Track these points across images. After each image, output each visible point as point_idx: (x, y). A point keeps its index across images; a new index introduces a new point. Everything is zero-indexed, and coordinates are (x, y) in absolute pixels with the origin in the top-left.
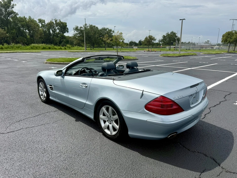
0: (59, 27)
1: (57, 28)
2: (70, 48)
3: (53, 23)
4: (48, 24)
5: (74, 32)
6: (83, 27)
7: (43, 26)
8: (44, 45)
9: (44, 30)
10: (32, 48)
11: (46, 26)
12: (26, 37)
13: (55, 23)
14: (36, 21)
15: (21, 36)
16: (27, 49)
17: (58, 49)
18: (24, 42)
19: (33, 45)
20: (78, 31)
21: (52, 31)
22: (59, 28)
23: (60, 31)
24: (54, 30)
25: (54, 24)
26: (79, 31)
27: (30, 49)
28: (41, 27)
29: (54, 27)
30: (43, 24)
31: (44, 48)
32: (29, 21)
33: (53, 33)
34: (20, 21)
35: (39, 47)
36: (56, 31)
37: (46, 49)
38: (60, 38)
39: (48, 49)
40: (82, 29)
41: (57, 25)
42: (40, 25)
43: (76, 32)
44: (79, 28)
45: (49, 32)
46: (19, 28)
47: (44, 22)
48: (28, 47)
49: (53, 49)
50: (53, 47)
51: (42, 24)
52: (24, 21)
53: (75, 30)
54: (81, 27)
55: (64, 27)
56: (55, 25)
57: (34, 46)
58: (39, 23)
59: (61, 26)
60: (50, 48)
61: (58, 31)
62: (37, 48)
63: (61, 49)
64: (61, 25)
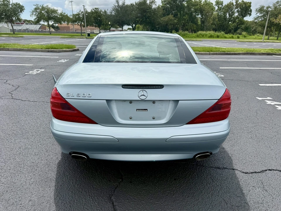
0: (240, 8)
1: (236, 10)
2: (245, 37)
3: (233, 3)
4: (225, 6)
5: (257, 14)
6: (271, 7)
7: (220, 9)
8: (212, 33)
9: (220, 14)
10: (198, 36)
11: (223, 9)
12: (196, 23)
13: (235, 4)
14: (212, 4)
15: (192, 22)
16: (192, 37)
17: (229, 38)
18: (193, 29)
19: (200, 32)
20: (262, 13)
21: (229, 15)
22: (240, 10)
23: (239, 14)
24: (232, 13)
25: (233, 5)
26: (264, 12)
27: (195, 37)
28: (216, 11)
29: (232, 10)
30: (221, 6)
31: (211, 37)
32: (204, 4)
33: (229, 17)
34: (194, 5)
35: (206, 35)
36: (234, 14)
37: (213, 37)
38: (237, 23)
39: (215, 37)
40: (270, 9)
41: (237, 6)
42: (217, 8)
43: (258, 14)
44: (265, 8)
45: (225, 16)
46: (192, 13)
47: (222, 4)
48: (194, 35)
49: (222, 37)
50: (223, 35)
51: (218, 7)
52: (198, 5)
53: (258, 11)
54: (269, 7)
55: (246, 9)
56: (235, 7)
57: (200, 34)
58: (215, 6)
59: (243, 7)
60: (218, 37)
61: (236, 14)
62: (203, 36)
63: (233, 37)
64: (243, 5)
